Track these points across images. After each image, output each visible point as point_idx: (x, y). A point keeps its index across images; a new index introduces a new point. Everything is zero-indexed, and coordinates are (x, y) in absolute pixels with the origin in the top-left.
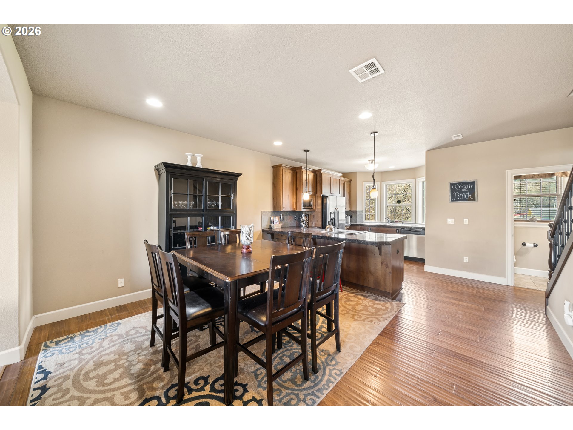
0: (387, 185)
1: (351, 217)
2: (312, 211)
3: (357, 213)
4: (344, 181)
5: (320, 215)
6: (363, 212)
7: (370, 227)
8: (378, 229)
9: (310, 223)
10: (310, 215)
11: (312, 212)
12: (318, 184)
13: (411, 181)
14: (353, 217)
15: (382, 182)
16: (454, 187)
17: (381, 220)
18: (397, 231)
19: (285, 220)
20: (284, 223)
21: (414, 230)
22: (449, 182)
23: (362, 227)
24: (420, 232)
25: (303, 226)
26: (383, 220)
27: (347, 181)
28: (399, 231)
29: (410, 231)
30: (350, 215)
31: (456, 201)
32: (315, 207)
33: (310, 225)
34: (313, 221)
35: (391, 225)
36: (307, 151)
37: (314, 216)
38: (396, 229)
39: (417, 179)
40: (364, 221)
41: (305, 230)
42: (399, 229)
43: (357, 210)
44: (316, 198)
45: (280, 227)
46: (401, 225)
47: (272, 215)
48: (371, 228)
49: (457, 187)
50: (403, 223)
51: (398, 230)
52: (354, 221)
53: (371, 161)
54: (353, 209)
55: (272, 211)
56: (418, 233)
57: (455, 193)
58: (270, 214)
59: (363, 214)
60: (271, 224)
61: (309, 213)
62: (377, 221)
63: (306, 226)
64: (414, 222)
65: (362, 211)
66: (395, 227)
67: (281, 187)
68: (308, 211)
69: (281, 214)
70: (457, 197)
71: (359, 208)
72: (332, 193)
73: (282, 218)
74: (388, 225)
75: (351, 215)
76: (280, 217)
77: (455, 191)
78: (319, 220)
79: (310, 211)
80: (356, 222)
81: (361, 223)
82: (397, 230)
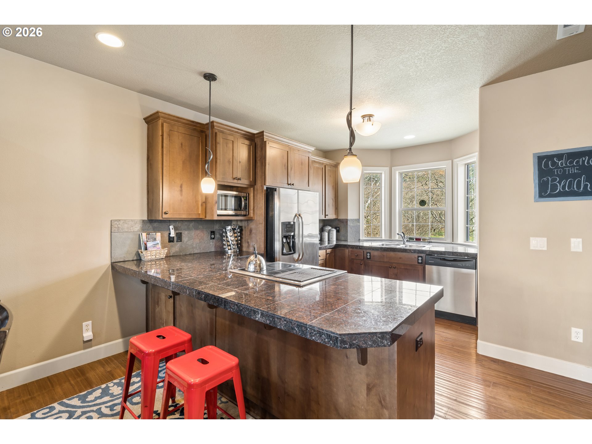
0: (401, 174)
1: (338, 231)
2: (247, 220)
3: (349, 223)
4: (323, 164)
5: (262, 228)
6: (359, 222)
7: (368, 251)
8: (384, 255)
9: (245, 245)
10: (245, 227)
11: (248, 223)
12: (259, 164)
13: (444, 165)
14: (342, 232)
15: (393, 168)
16: (546, 165)
17: (390, 236)
18: (418, 260)
19: (185, 238)
20: (181, 246)
21: (452, 259)
22: (534, 154)
23: (355, 250)
24: (464, 264)
25: (228, 252)
26: (395, 236)
27: (331, 166)
28: (422, 260)
29: (444, 259)
30: (336, 228)
31: (550, 196)
32: (251, 212)
33: (244, 249)
34: (249, 241)
35: (408, 248)
36: (210, 77)
37: (251, 231)
38: (416, 255)
39: (455, 160)
40: (361, 239)
41: (231, 259)
42: (422, 255)
43: (349, 218)
44: (256, 193)
45: (163, 256)
46: (427, 247)
47: (143, 230)
48: (370, 253)
49: (554, 164)
50: (429, 242)
51: (421, 257)
52: (343, 239)
53: (366, 118)
54: (341, 217)
55: (143, 221)
56: (459, 264)
57: (548, 179)
58: (137, 227)
59: (359, 226)
60: (140, 251)
61: (243, 224)
62: (383, 238)
63: (234, 252)
64: (449, 240)
65: (358, 220)
66: (415, 251)
67: (160, 166)
68: (241, 221)
69: (171, 227)
70: (554, 187)
71: (351, 215)
72: (290, 184)
73: (173, 234)
74: (402, 246)
75: (339, 227)
76: (170, 234)
77: (550, 173)
78: (260, 239)
79: (245, 220)
80: (346, 241)
81: (355, 242)
82: (418, 257)
